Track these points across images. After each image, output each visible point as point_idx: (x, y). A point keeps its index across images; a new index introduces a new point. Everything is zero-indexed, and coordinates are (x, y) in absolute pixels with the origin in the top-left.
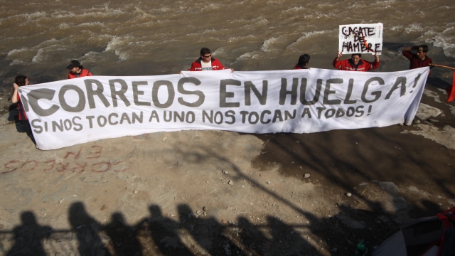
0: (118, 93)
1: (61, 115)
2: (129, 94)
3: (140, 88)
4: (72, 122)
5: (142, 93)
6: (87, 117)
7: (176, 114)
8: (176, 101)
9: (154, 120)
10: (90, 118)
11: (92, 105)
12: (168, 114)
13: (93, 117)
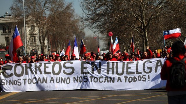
0: (37, 67)
1: (15, 78)
2: (42, 68)
3: (47, 65)
4: (17, 81)
5: (48, 67)
6: (24, 79)
7: (62, 79)
8: (62, 72)
9: (52, 82)
10: (25, 80)
11: (27, 73)
12: (58, 79)
13: (26, 79)
